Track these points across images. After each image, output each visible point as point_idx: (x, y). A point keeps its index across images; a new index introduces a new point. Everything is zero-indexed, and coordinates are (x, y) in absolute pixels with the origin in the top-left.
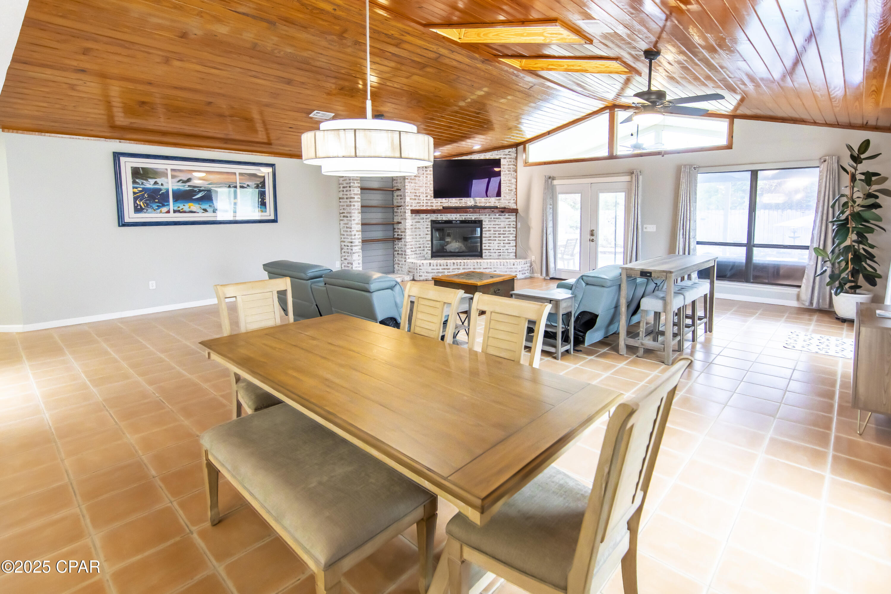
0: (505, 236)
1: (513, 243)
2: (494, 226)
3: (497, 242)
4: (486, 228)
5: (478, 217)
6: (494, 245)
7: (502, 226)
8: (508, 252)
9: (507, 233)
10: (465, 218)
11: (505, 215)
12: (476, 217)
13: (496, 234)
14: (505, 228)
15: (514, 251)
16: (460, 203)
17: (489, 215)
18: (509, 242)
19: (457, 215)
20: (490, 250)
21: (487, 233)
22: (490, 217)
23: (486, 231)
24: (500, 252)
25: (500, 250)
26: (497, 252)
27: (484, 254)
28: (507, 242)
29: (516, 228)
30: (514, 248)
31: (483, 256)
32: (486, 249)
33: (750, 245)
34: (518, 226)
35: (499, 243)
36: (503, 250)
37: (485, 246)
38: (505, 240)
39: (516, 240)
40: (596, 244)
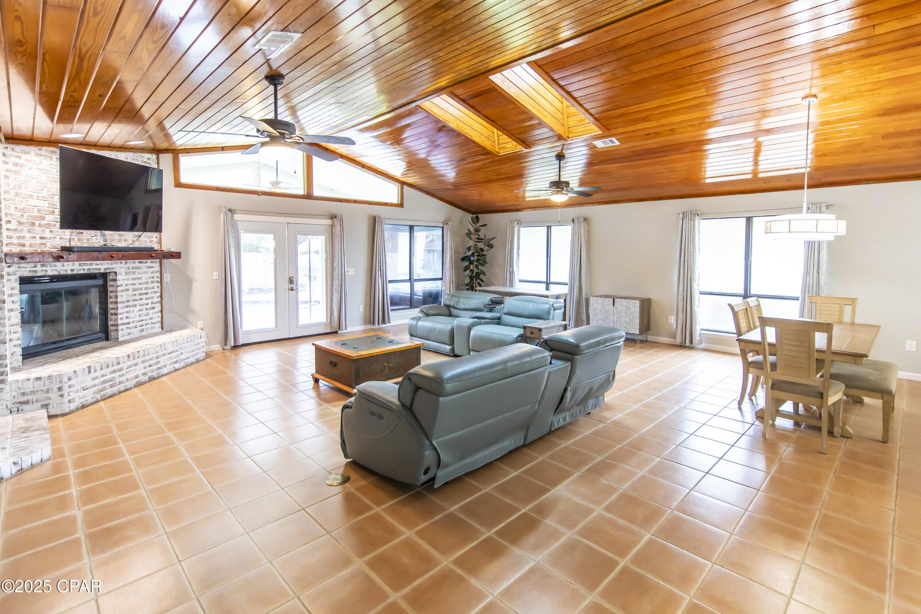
0: (147, 296)
1: (158, 307)
2: (134, 282)
3: (138, 308)
4: (122, 285)
5: (110, 266)
6: (135, 314)
7: (143, 280)
8: (152, 323)
9: (150, 291)
10: (89, 269)
11: (146, 262)
12: (106, 266)
13: (136, 295)
14: (147, 283)
15: (160, 319)
16: (79, 239)
17: (126, 263)
18: (153, 305)
19: (74, 265)
20: (129, 323)
21: (124, 294)
22: (127, 266)
23: (122, 291)
24: (142, 326)
25: (142, 320)
26: (138, 326)
27: (120, 333)
28: (150, 306)
29: (161, 282)
30: (160, 314)
31: (120, 336)
32: (123, 324)
33: (412, 280)
34: (165, 280)
35: (140, 310)
36: (146, 320)
37: (121, 319)
38: (147, 304)
39: (161, 302)
40: (297, 292)
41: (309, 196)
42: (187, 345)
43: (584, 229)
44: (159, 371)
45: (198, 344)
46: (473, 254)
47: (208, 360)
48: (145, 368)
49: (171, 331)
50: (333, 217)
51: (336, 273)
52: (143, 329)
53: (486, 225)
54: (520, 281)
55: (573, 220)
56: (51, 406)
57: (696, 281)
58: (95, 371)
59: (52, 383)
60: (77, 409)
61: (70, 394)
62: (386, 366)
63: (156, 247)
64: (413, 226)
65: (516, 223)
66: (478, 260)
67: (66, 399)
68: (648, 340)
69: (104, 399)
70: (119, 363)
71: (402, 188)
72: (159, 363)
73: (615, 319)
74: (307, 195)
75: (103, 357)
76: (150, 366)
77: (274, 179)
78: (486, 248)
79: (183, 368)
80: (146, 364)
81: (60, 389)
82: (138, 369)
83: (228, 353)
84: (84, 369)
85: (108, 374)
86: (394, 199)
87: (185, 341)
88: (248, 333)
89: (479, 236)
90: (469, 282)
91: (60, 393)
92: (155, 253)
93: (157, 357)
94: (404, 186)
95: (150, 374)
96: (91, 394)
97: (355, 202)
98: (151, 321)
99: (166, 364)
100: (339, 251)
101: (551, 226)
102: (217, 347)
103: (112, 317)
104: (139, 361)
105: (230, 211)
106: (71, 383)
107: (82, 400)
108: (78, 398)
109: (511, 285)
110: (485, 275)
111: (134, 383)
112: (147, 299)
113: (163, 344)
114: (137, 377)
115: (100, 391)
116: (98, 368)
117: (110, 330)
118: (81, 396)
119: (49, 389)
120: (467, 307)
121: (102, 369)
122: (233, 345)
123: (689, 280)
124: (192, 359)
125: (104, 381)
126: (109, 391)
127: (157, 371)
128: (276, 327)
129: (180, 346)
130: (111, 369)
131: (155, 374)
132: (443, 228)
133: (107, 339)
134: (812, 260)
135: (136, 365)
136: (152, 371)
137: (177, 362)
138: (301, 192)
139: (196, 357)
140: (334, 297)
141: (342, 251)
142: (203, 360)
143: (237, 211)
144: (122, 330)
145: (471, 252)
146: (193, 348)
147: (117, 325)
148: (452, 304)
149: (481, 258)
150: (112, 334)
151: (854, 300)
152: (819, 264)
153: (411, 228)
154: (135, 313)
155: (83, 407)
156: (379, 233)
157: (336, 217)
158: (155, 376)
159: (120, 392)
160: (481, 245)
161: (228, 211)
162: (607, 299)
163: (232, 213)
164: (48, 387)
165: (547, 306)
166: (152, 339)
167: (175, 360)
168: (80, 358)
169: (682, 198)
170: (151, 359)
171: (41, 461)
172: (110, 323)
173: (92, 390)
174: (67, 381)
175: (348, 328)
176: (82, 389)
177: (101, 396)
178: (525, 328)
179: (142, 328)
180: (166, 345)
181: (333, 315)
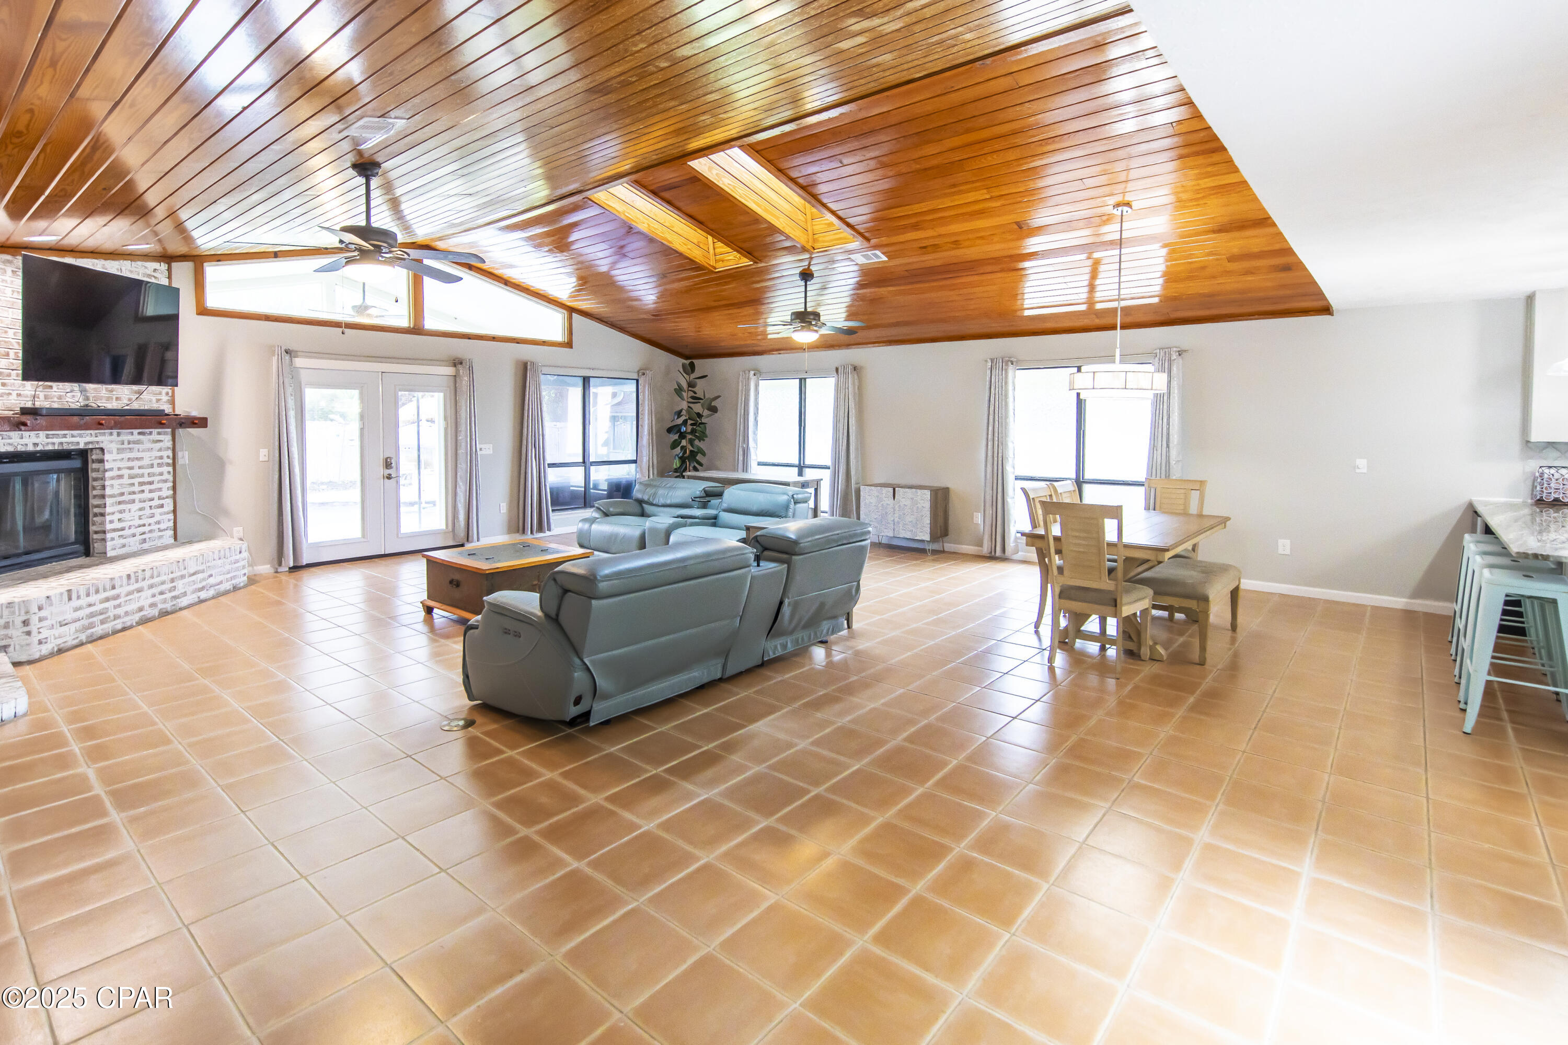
0: (152, 487)
1: (169, 505)
2: (130, 464)
3: (137, 505)
4: (111, 469)
5: (93, 439)
6: (132, 515)
7: (146, 462)
8: (160, 530)
9: (156, 479)
10: (61, 443)
11: (151, 433)
12: (89, 439)
13: (133, 484)
14: (152, 466)
15: (171, 524)
16: (46, 397)
17: (119, 434)
18: (161, 502)
19: (37, 436)
20: (123, 529)
21: (116, 482)
22: (120, 438)
23: (112, 478)
24: (144, 533)
25: (144, 525)
26: (138, 534)
27: (109, 544)
28: (156, 502)
29: (174, 465)
30: (171, 516)
31: (108, 549)
32: (114, 530)
33: (588, 464)
34: (180, 462)
35: (141, 509)
36: (150, 525)
37: (111, 522)
38: (152, 500)
39: (174, 497)
40: (398, 482)
41: (417, 330)
42: (219, 562)
43: (854, 384)
44: (174, 602)
45: (237, 562)
46: (685, 422)
47: (253, 587)
48: (154, 596)
49: (190, 542)
50: (457, 363)
51: (461, 451)
52: (145, 539)
53: (706, 376)
54: (760, 464)
55: (837, 370)
56: (11, 649)
57: (1010, 460)
58: (78, 597)
59: (14, 613)
60: (52, 655)
61: (40, 630)
62: (536, 585)
63: (167, 409)
64: (589, 377)
65: (752, 373)
66: (693, 432)
67: (35, 638)
68: (946, 550)
69: (92, 640)
70: (113, 588)
71: (570, 318)
72: (174, 590)
73: (896, 520)
74: (413, 328)
75: (87, 578)
76: (161, 593)
77: (359, 302)
78: (706, 412)
79: (213, 598)
80: (155, 590)
81: (26, 623)
82: (142, 598)
83: (284, 578)
84: (61, 594)
85: (97, 603)
86: (558, 335)
87: (216, 557)
88: (317, 546)
89: (695, 393)
90: (678, 466)
91: (26, 629)
92: (166, 419)
93: (172, 580)
94: (574, 315)
95: (160, 606)
96: (71, 633)
97: (494, 339)
98: (158, 526)
99: (185, 592)
100: (466, 417)
101: (805, 379)
102: (265, 569)
103: (95, 519)
104: (145, 584)
105: (287, 353)
106: (43, 614)
107: (59, 641)
108: (53, 637)
109: (745, 469)
110: (704, 454)
111: (137, 619)
112: (151, 491)
113: (181, 560)
114: (141, 609)
115: (85, 628)
116: (83, 593)
117: (93, 539)
118: (57, 635)
119: (8, 623)
120: (668, 502)
121: (88, 595)
122: (291, 565)
123: (1000, 459)
124: (227, 586)
125: (91, 613)
126: (99, 630)
127: (172, 601)
128: (364, 536)
129: (208, 564)
130: (103, 595)
131: (168, 606)
132: (637, 381)
133: (87, 553)
134: (1160, 429)
135: (139, 590)
136: (165, 601)
137: (202, 589)
138: (404, 323)
139: (234, 582)
140: (458, 489)
141: (471, 415)
142: (245, 586)
143: (299, 354)
144: (113, 539)
145: (683, 418)
146: (228, 567)
147: (104, 532)
148: (646, 498)
149: (698, 428)
150: (97, 547)
151: (1202, 483)
152: (1168, 434)
153: (586, 381)
154: (132, 513)
155: (60, 651)
156: (532, 388)
157: (461, 363)
158: (169, 609)
159: (115, 632)
160: (697, 408)
161: (284, 353)
162: (885, 490)
163: (291, 357)
164: (8, 620)
165: (785, 498)
166: (161, 553)
167: (200, 586)
168: (51, 579)
169: (991, 338)
170: (163, 583)
171: (15, 716)
172: (92, 528)
173: (73, 627)
174: (37, 611)
175: (481, 539)
176: (58, 625)
177: (87, 637)
178: (748, 529)
179: (143, 537)
180: (186, 562)
181: (458, 518)
